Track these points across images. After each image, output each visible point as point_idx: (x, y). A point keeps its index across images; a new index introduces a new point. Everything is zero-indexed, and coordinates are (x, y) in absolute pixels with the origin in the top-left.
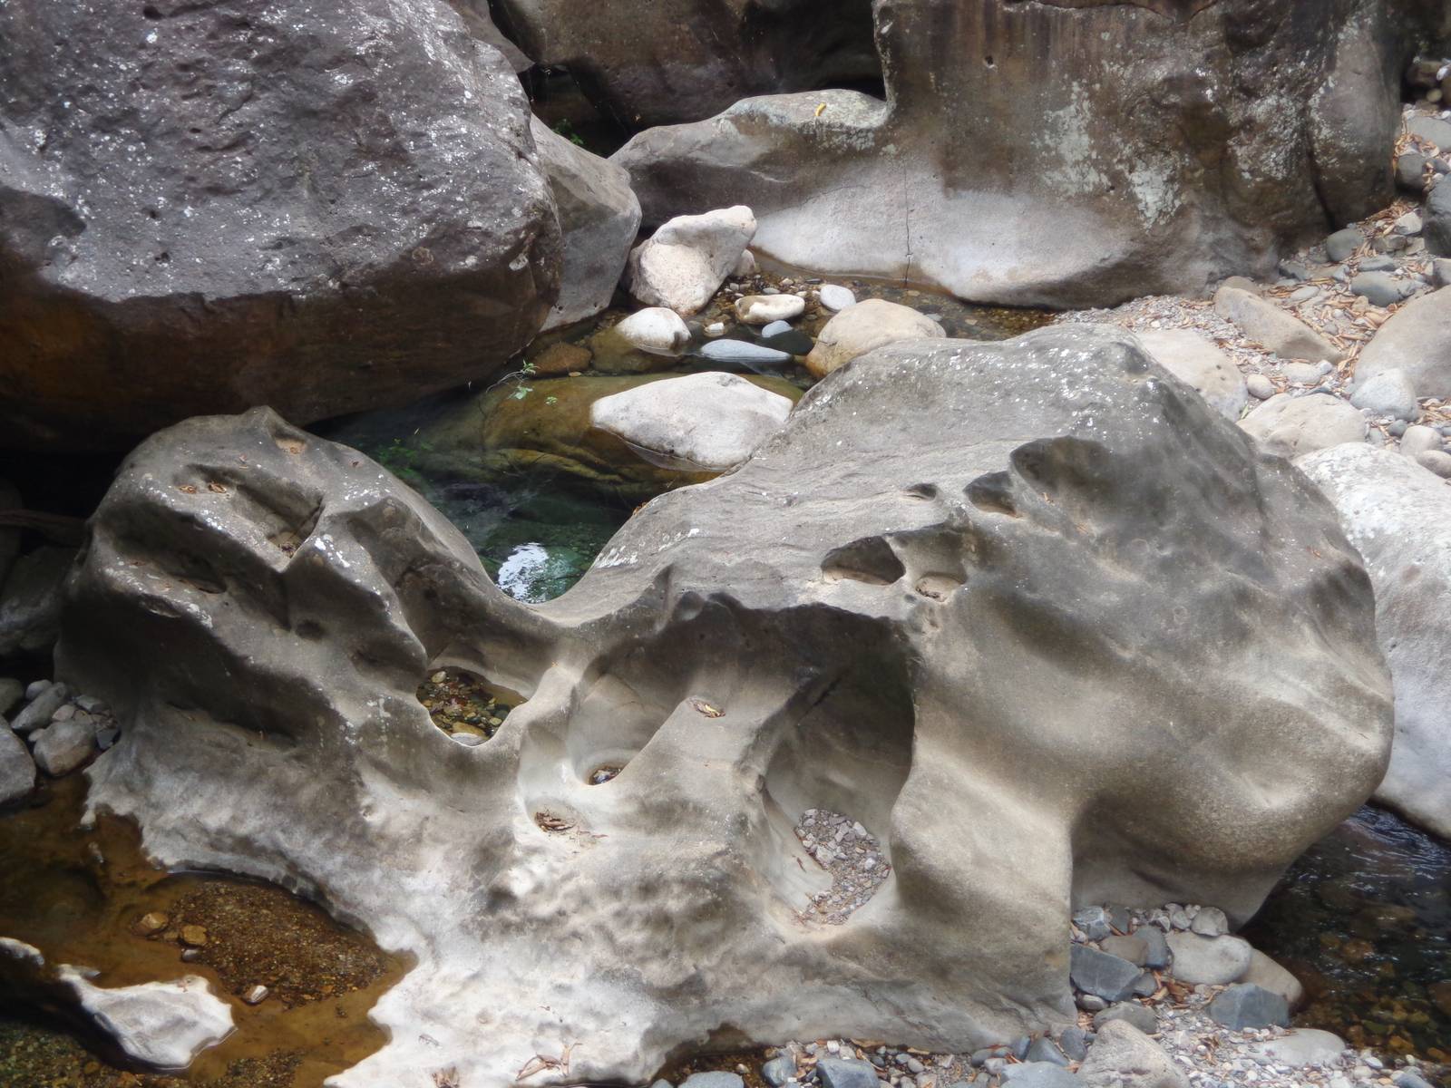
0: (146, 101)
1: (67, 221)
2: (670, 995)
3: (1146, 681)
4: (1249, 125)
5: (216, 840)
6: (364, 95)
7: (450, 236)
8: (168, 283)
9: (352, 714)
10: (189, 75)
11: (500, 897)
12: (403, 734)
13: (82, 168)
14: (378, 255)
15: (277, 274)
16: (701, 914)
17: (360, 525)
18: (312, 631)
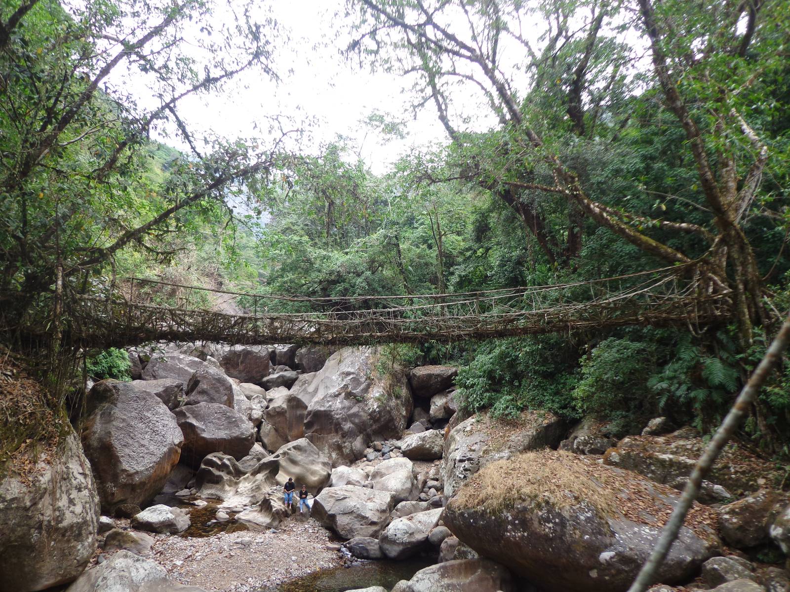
0: (214, 421)
1: (204, 430)
2: (252, 497)
3: (303, 466)
4: (345, 447)
5: (209, 494)
6: (236, 421)
7: (242, 434)
8: (213, 437)
9: (225, 478)
10: (219, 419)
11: (237, 491)
12: (230, 481)
13: (206, 427)
14: (235, 435)
15: (225, 436)
16: (256, 488)
17: (229, 460)
18: (222, 471)
